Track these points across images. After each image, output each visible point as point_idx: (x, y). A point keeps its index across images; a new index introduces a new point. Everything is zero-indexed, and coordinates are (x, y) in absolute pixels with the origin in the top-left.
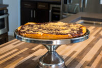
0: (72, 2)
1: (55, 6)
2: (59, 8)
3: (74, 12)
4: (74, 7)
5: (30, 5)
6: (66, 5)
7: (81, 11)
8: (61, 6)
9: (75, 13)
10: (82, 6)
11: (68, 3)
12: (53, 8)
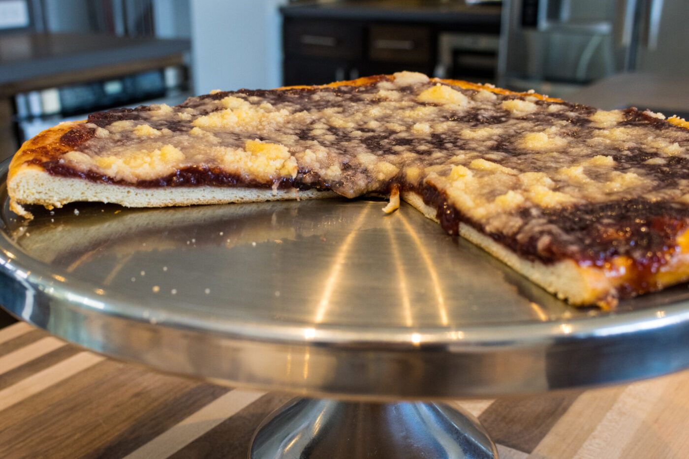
0: (566, 13)
1: (467, 41)
2: (492, 54)
3: (581, 73)
4: (582, 48)
5: (328, 42)
6: (531, 34)
7: (619, 67)
8: (502, 44)
9: (586, 82)
10: (627, 38)
11: (544, 24)
12: (457, 53)
